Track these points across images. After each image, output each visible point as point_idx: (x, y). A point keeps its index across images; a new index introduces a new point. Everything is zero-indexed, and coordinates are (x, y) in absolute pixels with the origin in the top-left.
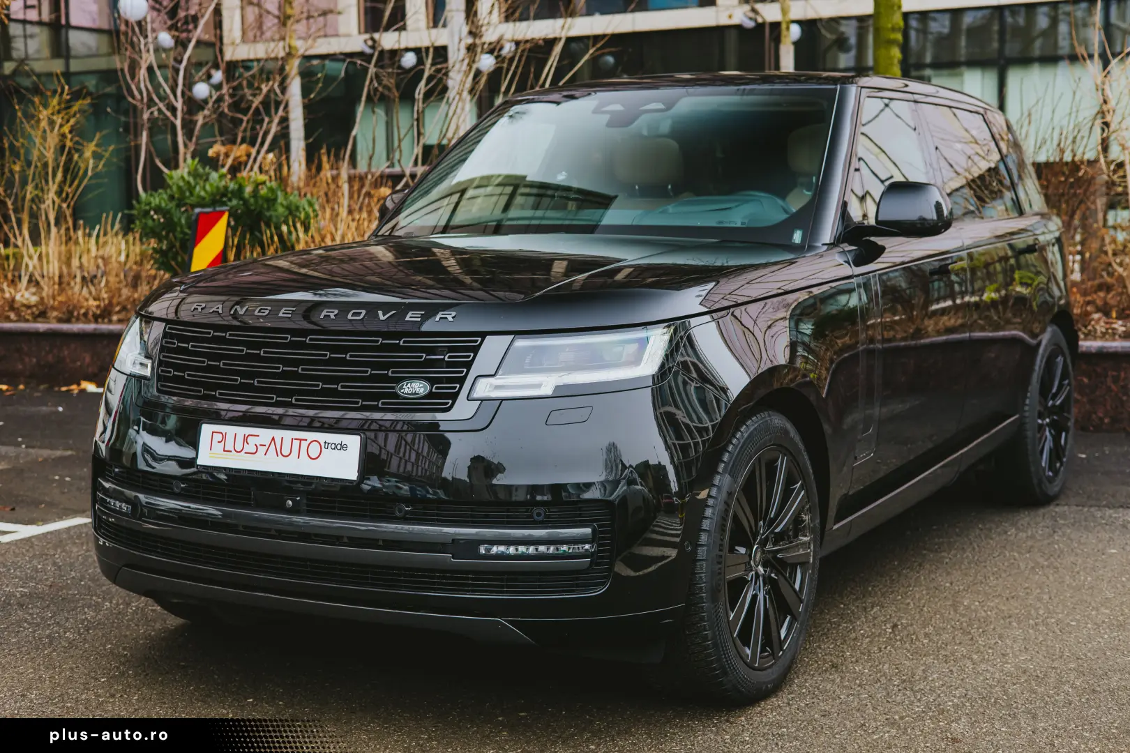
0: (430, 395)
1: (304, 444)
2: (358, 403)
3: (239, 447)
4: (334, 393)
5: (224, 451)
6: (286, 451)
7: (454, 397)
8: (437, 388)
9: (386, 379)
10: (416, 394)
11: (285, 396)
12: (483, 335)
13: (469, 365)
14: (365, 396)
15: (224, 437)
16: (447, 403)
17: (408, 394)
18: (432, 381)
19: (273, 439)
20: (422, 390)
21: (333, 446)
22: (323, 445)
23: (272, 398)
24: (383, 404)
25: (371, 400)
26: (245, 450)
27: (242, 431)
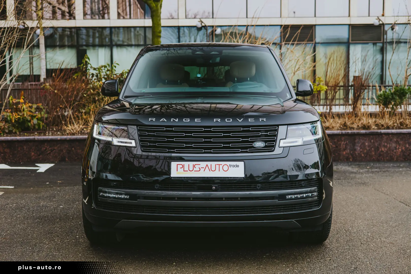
0: (266, 146)
1: (221, 166)
2: (239, 150)
3: (191, 169)
4: (229, 147)
5: (184, 171)
6: (213, 169)
7: (274, 146)
8: (267, 144)
9: (247, 142)
10: (260, 146)
11: (208, 150)
12: (278, 126)
13: (276, 136)
14: (242, 148)
15: (183, 166)
16: (272, 149)
17: (258, 146)
18: (266, 142)
19: (207, 165)
20: (263, 145)
21: (233, 166)
22: (229, 166)
23: (203, 151)
24: (249, 150)
25: (244, 149)
26: (194, 170)
27: (191, 164)
